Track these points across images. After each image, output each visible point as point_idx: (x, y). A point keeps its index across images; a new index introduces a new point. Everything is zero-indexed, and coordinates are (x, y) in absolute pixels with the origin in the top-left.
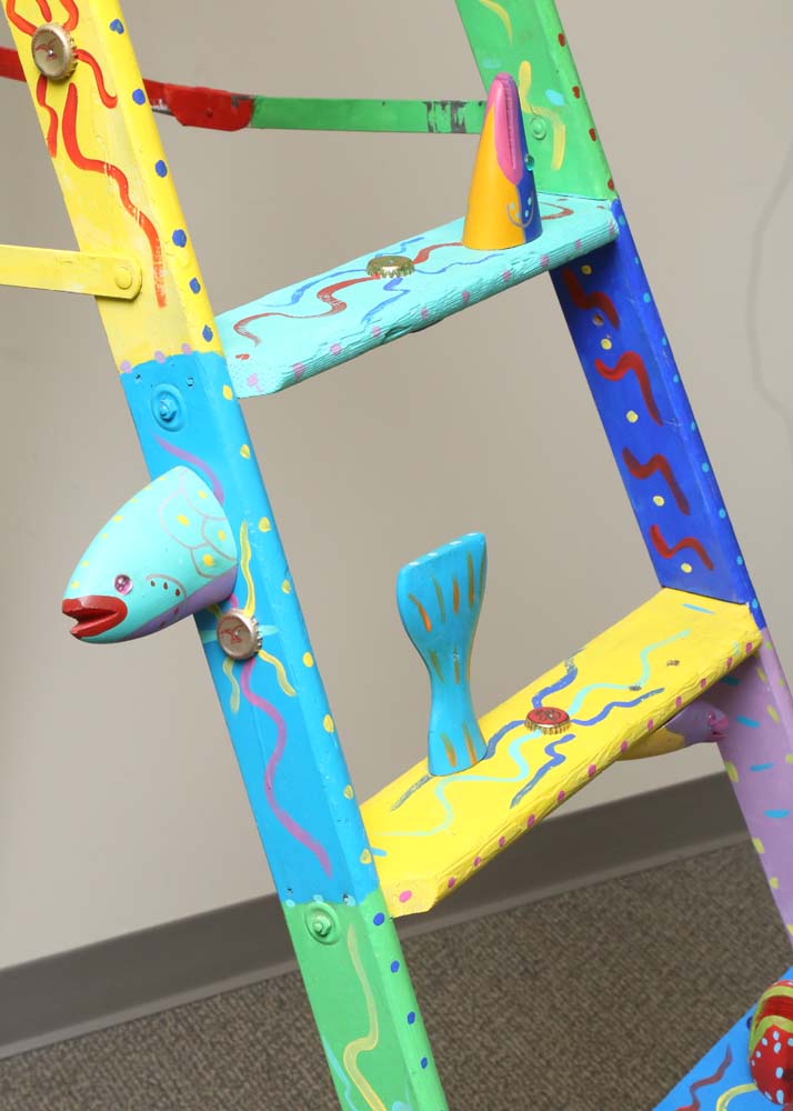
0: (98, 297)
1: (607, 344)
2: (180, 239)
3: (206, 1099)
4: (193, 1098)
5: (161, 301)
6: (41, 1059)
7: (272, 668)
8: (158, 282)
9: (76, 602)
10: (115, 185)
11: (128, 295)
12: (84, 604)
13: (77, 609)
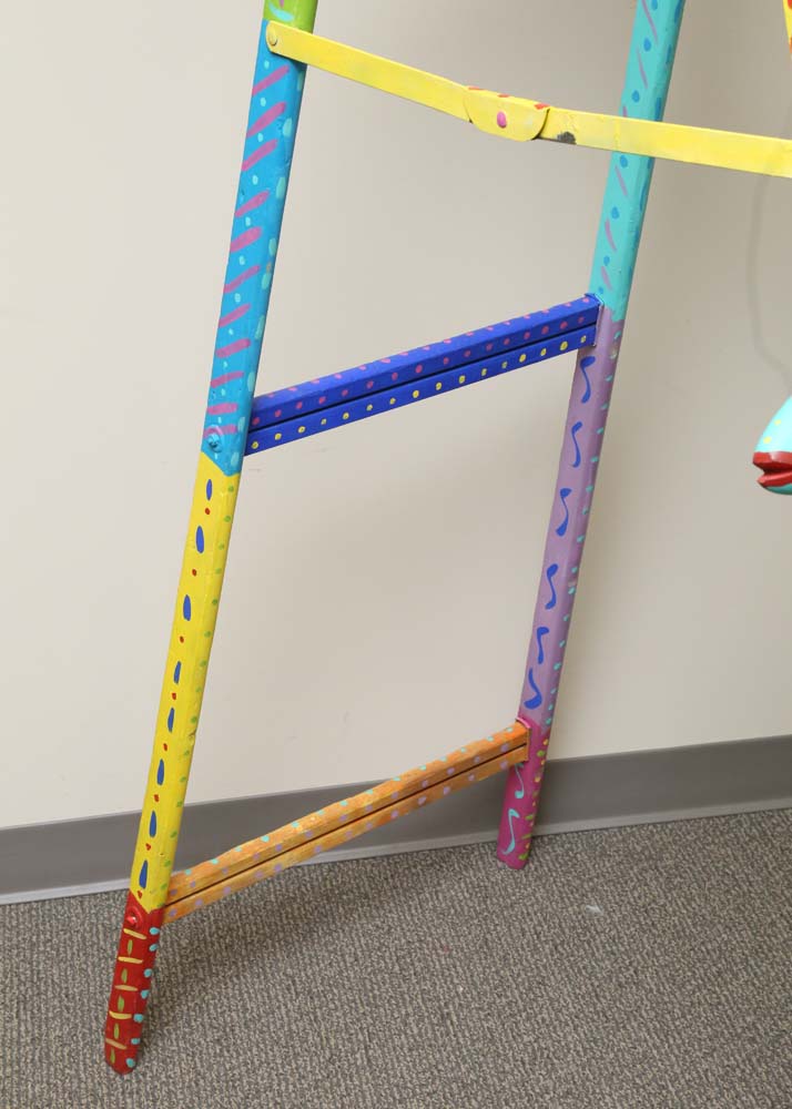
3: (773, 895)
4: (763, 892)
6: (633, 834)
9: (767, 455)
12: (773, 458)
13: (767, 461)
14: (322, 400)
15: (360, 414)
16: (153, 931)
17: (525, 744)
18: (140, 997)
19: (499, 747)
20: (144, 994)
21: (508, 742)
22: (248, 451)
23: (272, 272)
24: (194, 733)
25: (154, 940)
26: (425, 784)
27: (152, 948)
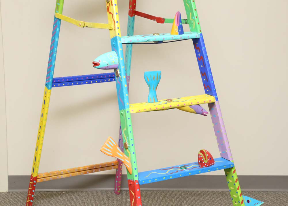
0: (110, 30)
1: (199, 55)
2: (117, 22)
5: (114, 30)
7: (120, 77)
8: (114, 27)
9: (94, 62)
10: (112, 15)
11: (111, 29)
14: (68, 80)
15: (75, 84)
16: (35, 182)
17: (117, 165)
18: (32, 196)
19: (111, 164)
20: (33, 196)
21: (113, 163)
22: (53, 86)
23: (56, 54)
24: (43, 140)
25: (35, 184)
26: (94, 168)
27: (34, 185)
